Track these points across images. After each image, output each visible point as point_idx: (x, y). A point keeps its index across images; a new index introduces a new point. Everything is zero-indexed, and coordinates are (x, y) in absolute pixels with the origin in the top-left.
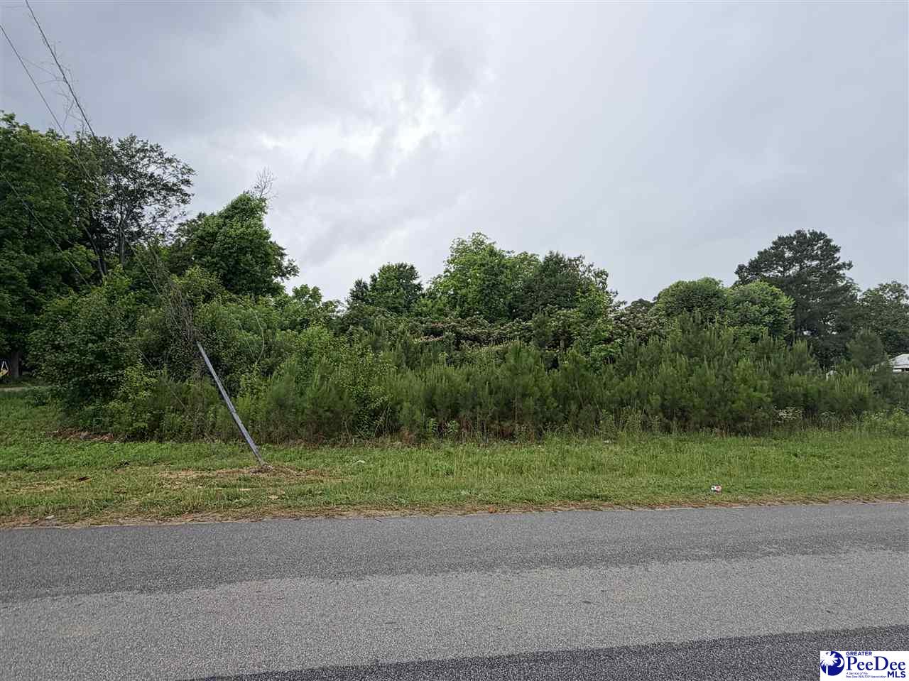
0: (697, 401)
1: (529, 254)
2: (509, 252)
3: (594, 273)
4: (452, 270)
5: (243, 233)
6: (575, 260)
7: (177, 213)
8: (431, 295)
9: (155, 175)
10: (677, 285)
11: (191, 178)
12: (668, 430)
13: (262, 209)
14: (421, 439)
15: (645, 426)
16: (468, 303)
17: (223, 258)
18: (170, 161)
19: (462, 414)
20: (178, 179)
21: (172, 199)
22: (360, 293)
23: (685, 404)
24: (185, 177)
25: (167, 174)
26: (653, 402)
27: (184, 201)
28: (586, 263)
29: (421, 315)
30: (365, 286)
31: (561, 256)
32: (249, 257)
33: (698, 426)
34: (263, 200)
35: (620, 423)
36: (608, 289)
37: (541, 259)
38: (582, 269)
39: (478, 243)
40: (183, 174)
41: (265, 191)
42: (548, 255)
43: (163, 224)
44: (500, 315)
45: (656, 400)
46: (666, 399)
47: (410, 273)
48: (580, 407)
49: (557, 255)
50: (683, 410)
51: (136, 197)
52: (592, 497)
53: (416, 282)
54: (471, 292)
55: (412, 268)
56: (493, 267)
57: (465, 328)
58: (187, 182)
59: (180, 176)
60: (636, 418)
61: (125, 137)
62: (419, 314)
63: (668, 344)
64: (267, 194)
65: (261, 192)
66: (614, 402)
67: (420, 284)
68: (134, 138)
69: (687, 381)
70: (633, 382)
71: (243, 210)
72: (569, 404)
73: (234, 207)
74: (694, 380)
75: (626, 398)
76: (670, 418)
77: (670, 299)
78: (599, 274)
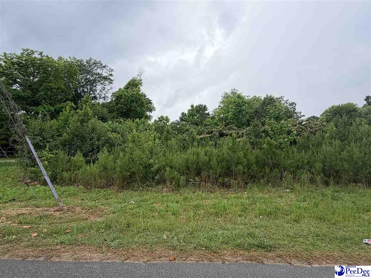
0: (346, 166)
1: (257, 97)
2: (247, 96)
3: (289, 104)
4: (222, 106)
5: (132, 94)
6: (280, 98)
7: (109, 88)
8: (213, 118)
9: (100, 73)
10: (333, 107)
11: (113, 73)
12: (327, 184)
13: (141, 84)
16: (228, 120)
17: (125, 105)
18: (105, 67)
20: (108, 74)
21: (107, 83)
22: (183, 117)
23: (338, 168)
24: (110, 73)
25: (104, 72)
26: (317, 167)
27: (111, 83)
28: (285, 99)
30: (185, 115)
31: (273, 96)
32: (135, 104)
34: (141, 80)
36: (296, 111)
37: (263, 99)
38: (283, 102)
39: (234, 93)
40: (110, 72)
42: (266, 97)
44: (243, 125)
45: (319, 166)
46: (326, 165)
47: (205, 108)
49: (271, 96)
50: (337, 172)
51: (92, 83)
54: (230, 115)
55: (205, 106)
56: (239, 103)
57: (227, 131)
58: (111, 75)
59: (108, 72)
61: (88, 59)
62: (206, 125)
63: (327, 135)
64: (143, 77)
65: (140, 77)
66: (293, 167)
67: (208, 113)
68: (91, 59)
69: (340, 154)
70: (305, 156)
71: (133, 85)
72: (265, 169)
73: (129, 84)
74: (344, 154)
75: (301, 164)
76: (329, 177)
77: (328, 114)
78: (291, 104)
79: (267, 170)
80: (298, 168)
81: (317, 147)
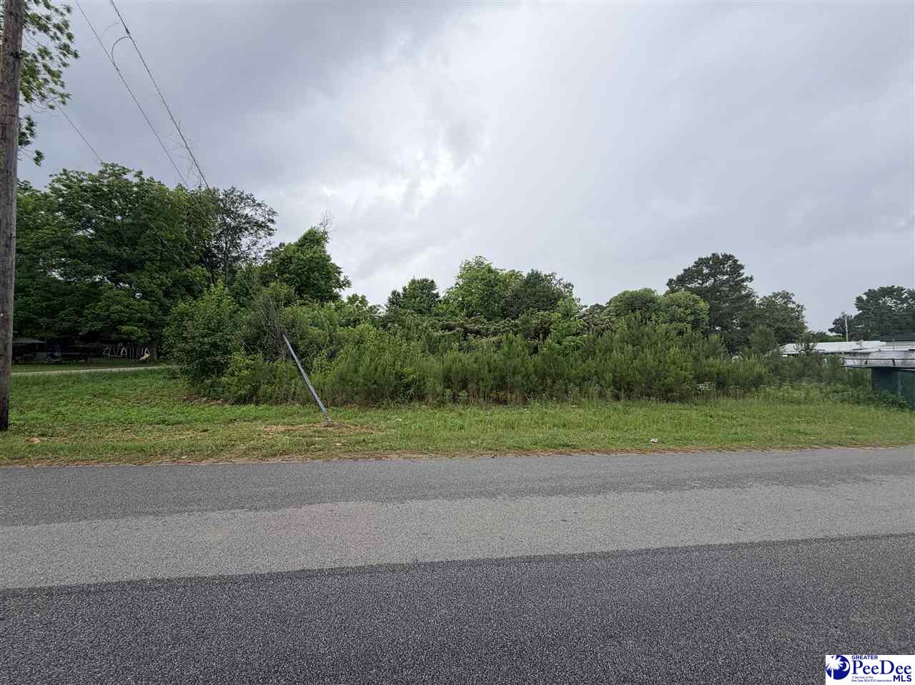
0: (638, 377)
1: (517, 271)
2: (501, 270)
3: (564, 285)
4: (461, 283)
5: (311, 257)
6: (549, 276)
7: (265, 243)
8: (446, 301)
9: (249, 215)
10: (624, 294)
11: (275, 218)
12: (617, 398)
13: (325, 239)
14: (442, 404)
15: (601, 395)
16: (472, 307)
17: (298, 275)
18: (259, 205)
19: (470, 386)
20: (265, 218)
21: (262, 233)
22: (395, 300)
23: (630, 380)
24: (271, 217)
25: (258, 215)
26: (607, 378)
27: (270, 234)
28: (557, 277)
29: (438, 315)
30: (399, 295)
31: (539, 272)
32: (317, 274)
33: (639, 395)
34: (326, 233)
35: (584, 393)
36: (574, 297)
37: (525, 275)
38: (554, 282)
39: (479, 263)
40: (269, 215)
41: (328, 226)
43: (255, 250)
44: (495, 315)
45: (609, 376)
46: (616, 376)
47: (432, 285)
48: (554, 382)
49: (537, 272)
50: (628, 384)
51: (237, 231)
52: (564, 446)
53: (434, 292)
54: (475, 300)
55: (433, 281)
56: (490, 281)
57: (471, 325)
58: (272, 221)
59: (267, 216)
60: (594, 389)
61: (228, 188)
62: (437, 315)
63: (617, 336)
64: (329, 229)
65: (324, 227)
66: (578, 378)
67: (438, 293)
68: (234, 189)
69: (632, 363)
70: (592, 364)
71: (311, 240)
72: (546, 380)
73: (305, 238)
74: (637, 363)
75: (587, 375)
76: (619, 390)
77: (618, 304)
78: (567, 286)
79: (549, 382)
80: (584, 379)
81: (605, 353)
